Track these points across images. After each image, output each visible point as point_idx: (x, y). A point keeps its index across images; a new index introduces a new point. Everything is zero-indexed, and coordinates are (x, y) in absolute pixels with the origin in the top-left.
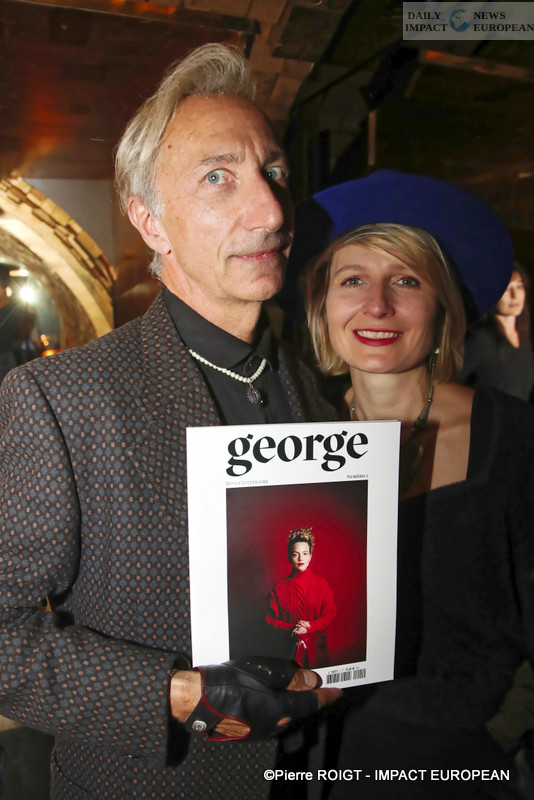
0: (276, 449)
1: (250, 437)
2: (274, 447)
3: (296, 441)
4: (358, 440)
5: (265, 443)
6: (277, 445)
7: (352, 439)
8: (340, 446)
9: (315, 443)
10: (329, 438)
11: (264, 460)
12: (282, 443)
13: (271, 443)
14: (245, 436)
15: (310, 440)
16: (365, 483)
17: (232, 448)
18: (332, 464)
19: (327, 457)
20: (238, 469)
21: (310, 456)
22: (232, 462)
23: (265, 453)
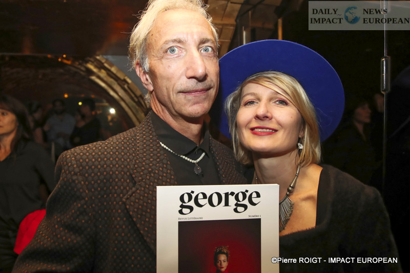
0: (207, 199)
1: (193, 192)
2: (206, 198)
3: (219, 195)
4: (254, 195)
5: (201, 196)
6: (208, 197)
7: (251, 195)
8: (244, 198)
9: (230, 196)
10: (238, 194)
11: (200, 206)
12: (211, 196)
13: (205, 196)
14: (190, 192)
15: (227, 195)
16: (260, 220)
17: (182, 198)
18: (240, 209)
19: (237, 205)
20: (185, 211)
21: (227, 204)
22: (182, 206)
23: (201, 202)
